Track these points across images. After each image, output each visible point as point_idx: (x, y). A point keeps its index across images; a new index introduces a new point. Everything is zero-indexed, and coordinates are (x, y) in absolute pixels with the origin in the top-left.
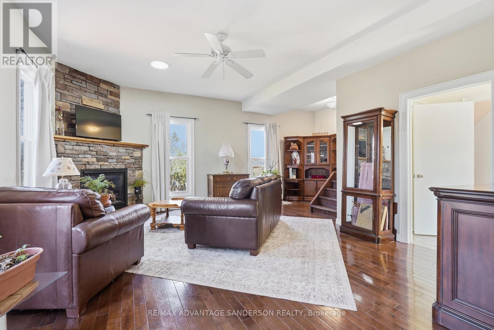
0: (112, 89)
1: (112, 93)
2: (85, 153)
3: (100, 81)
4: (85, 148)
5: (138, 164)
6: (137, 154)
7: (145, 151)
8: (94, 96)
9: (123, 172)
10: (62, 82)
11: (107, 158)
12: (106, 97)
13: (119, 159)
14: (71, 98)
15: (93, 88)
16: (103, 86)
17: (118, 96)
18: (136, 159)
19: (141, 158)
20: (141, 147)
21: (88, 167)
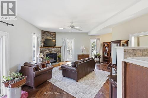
0: (54, 34)
1: (54, 35)
2: (47, 50)
3: (51, 32)
4: (47, 49)
5: (60, 51)
6: (59, 49)
7: (61, 48)
8: (50, 36)
9: (56, 54)
10: (43, 34)
11: (52, 51)
12: (52, 36)
13: (55, 51)
14: (45, 38)
15: (49, 34)
16: (52, 33)
17: (55, 35)
18: (59, 50)
19: (60, 50)
20: (60, 47)
21: (48, 53)
